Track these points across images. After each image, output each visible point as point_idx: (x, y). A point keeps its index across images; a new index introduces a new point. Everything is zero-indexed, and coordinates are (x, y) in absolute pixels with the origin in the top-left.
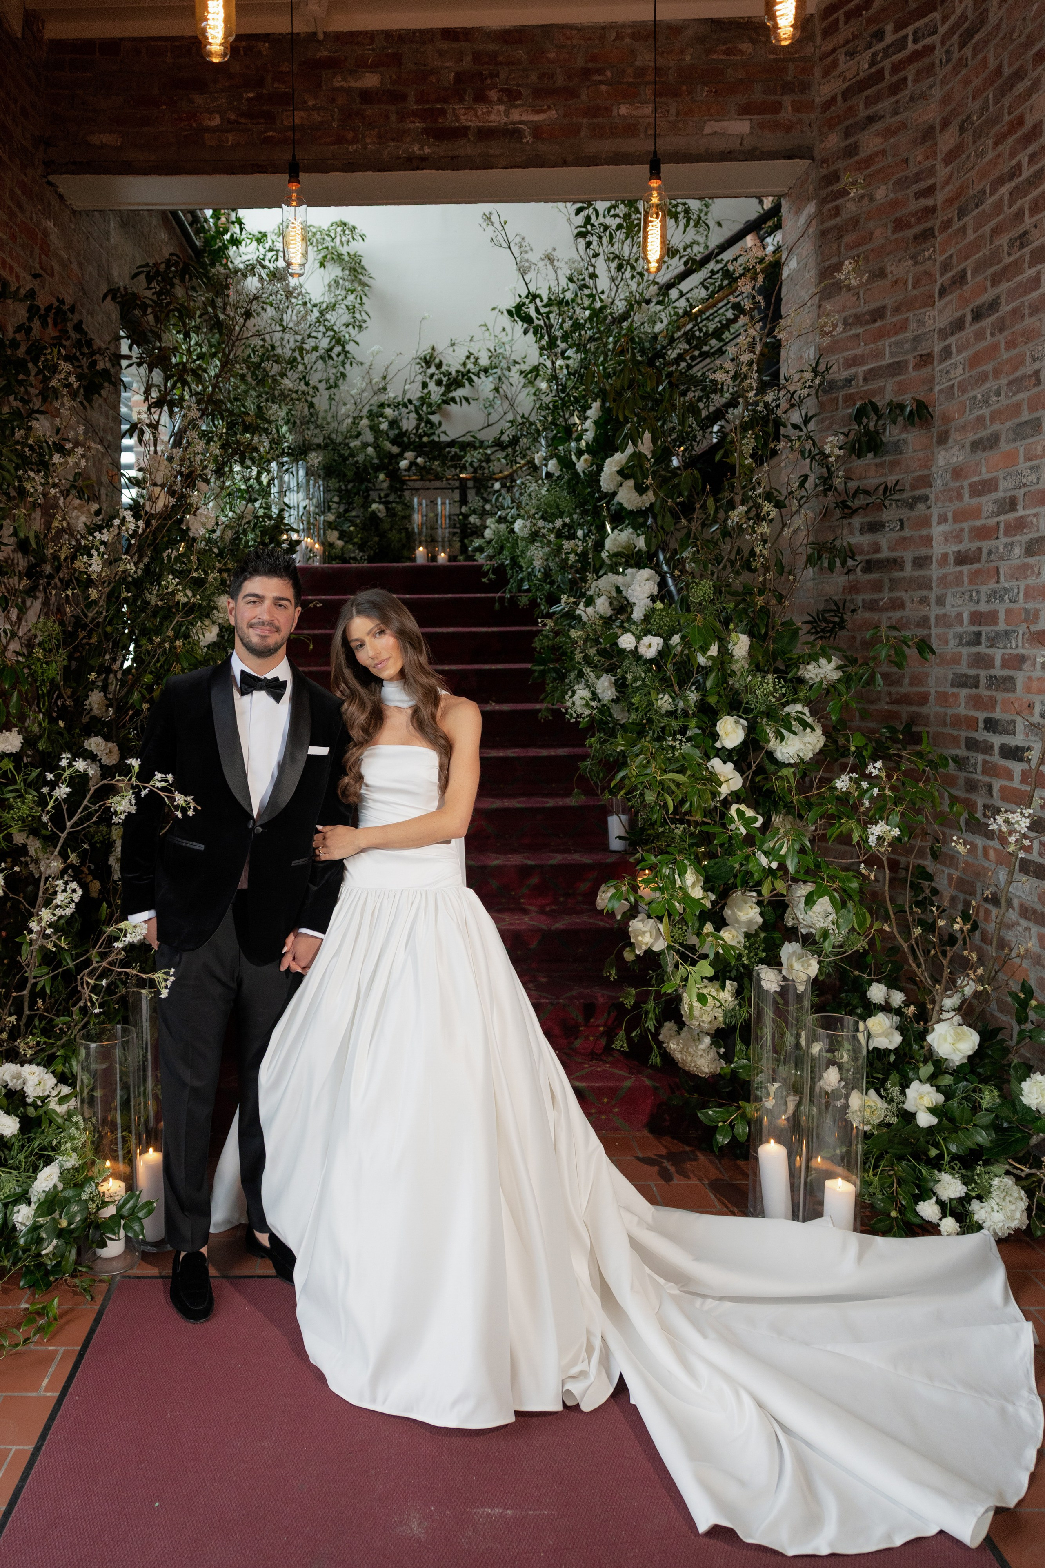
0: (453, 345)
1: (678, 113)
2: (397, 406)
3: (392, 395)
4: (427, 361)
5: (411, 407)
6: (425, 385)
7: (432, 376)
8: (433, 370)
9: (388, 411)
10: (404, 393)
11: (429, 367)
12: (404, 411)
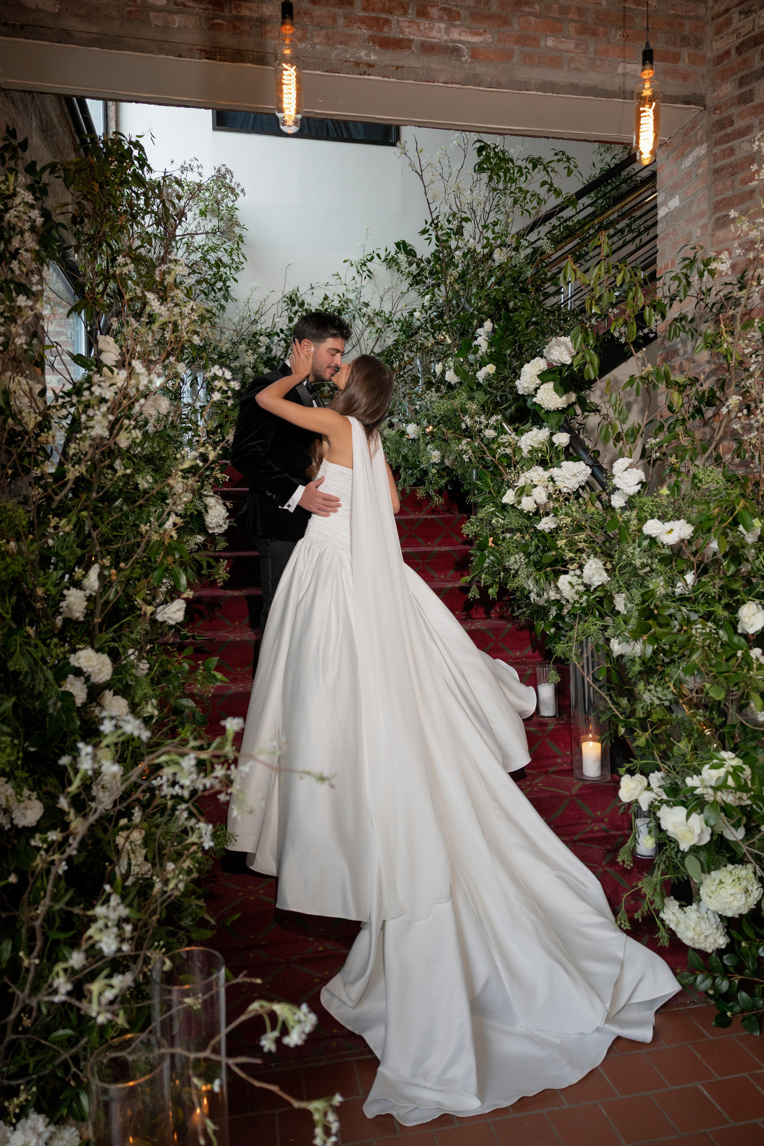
0: (312, 288)
1: (596, 51)
2: (269, 335)
3: (264, 327)
4: (292, 300)
5: (282, 335)
6: (291, 320)
7: (297, 312)
8: (296, 308)
9: (262, 338)
10: (274, 325)
11: (294, 305)
12: (276, 338)
